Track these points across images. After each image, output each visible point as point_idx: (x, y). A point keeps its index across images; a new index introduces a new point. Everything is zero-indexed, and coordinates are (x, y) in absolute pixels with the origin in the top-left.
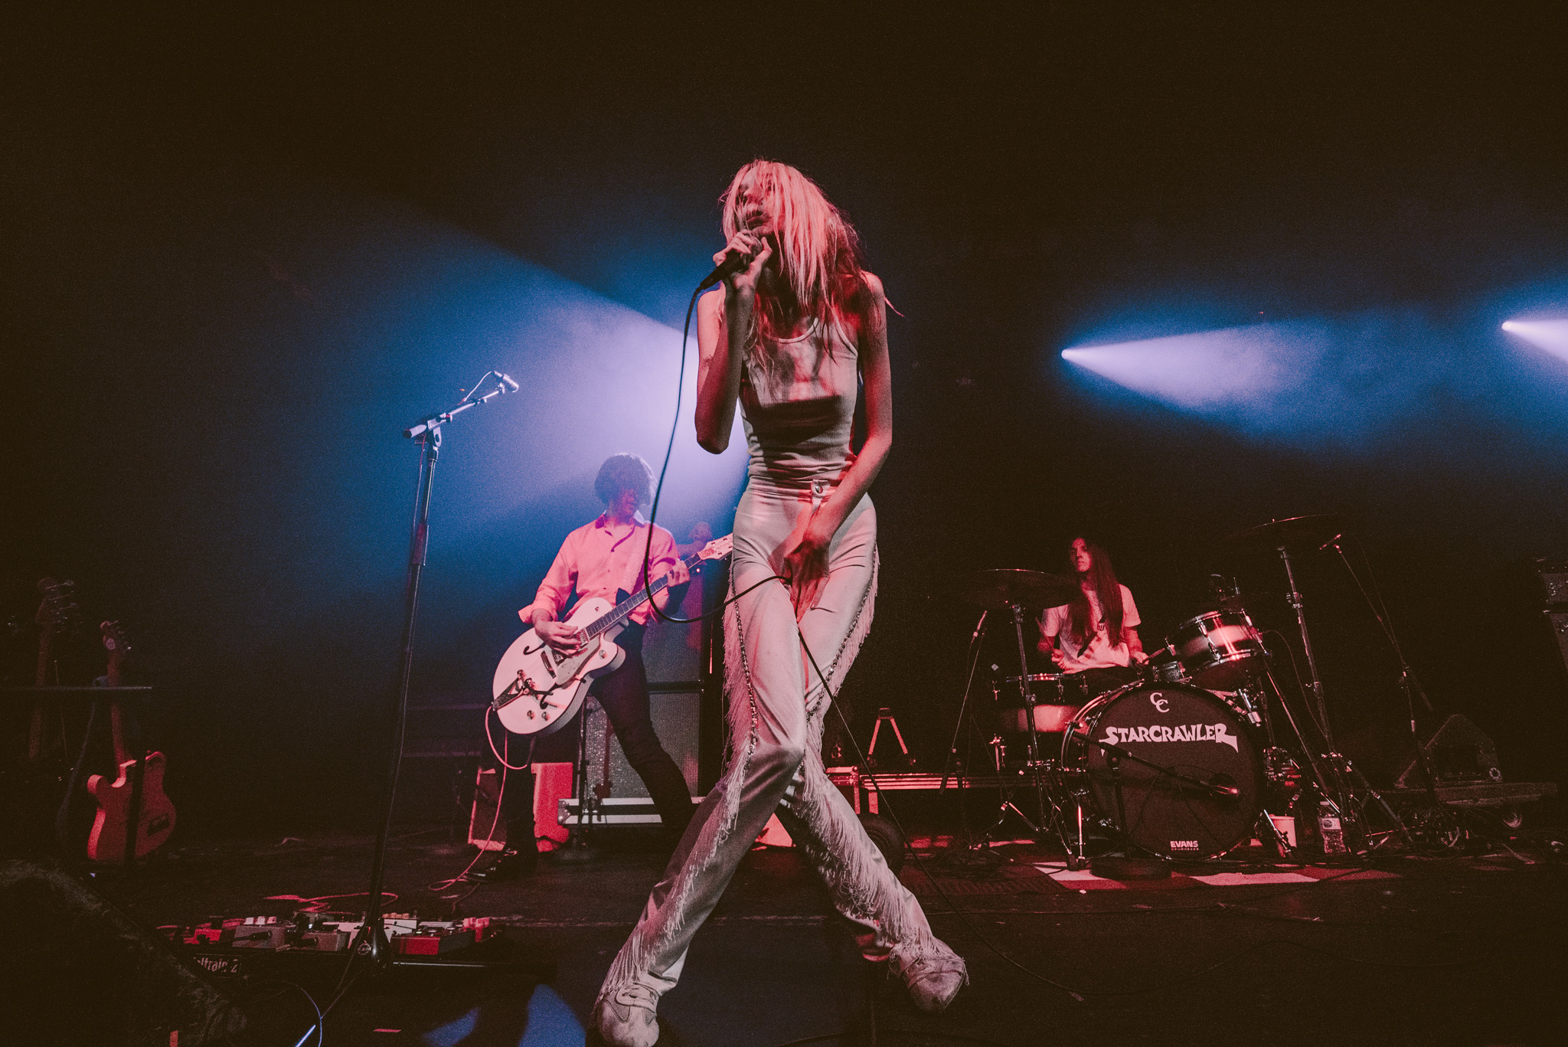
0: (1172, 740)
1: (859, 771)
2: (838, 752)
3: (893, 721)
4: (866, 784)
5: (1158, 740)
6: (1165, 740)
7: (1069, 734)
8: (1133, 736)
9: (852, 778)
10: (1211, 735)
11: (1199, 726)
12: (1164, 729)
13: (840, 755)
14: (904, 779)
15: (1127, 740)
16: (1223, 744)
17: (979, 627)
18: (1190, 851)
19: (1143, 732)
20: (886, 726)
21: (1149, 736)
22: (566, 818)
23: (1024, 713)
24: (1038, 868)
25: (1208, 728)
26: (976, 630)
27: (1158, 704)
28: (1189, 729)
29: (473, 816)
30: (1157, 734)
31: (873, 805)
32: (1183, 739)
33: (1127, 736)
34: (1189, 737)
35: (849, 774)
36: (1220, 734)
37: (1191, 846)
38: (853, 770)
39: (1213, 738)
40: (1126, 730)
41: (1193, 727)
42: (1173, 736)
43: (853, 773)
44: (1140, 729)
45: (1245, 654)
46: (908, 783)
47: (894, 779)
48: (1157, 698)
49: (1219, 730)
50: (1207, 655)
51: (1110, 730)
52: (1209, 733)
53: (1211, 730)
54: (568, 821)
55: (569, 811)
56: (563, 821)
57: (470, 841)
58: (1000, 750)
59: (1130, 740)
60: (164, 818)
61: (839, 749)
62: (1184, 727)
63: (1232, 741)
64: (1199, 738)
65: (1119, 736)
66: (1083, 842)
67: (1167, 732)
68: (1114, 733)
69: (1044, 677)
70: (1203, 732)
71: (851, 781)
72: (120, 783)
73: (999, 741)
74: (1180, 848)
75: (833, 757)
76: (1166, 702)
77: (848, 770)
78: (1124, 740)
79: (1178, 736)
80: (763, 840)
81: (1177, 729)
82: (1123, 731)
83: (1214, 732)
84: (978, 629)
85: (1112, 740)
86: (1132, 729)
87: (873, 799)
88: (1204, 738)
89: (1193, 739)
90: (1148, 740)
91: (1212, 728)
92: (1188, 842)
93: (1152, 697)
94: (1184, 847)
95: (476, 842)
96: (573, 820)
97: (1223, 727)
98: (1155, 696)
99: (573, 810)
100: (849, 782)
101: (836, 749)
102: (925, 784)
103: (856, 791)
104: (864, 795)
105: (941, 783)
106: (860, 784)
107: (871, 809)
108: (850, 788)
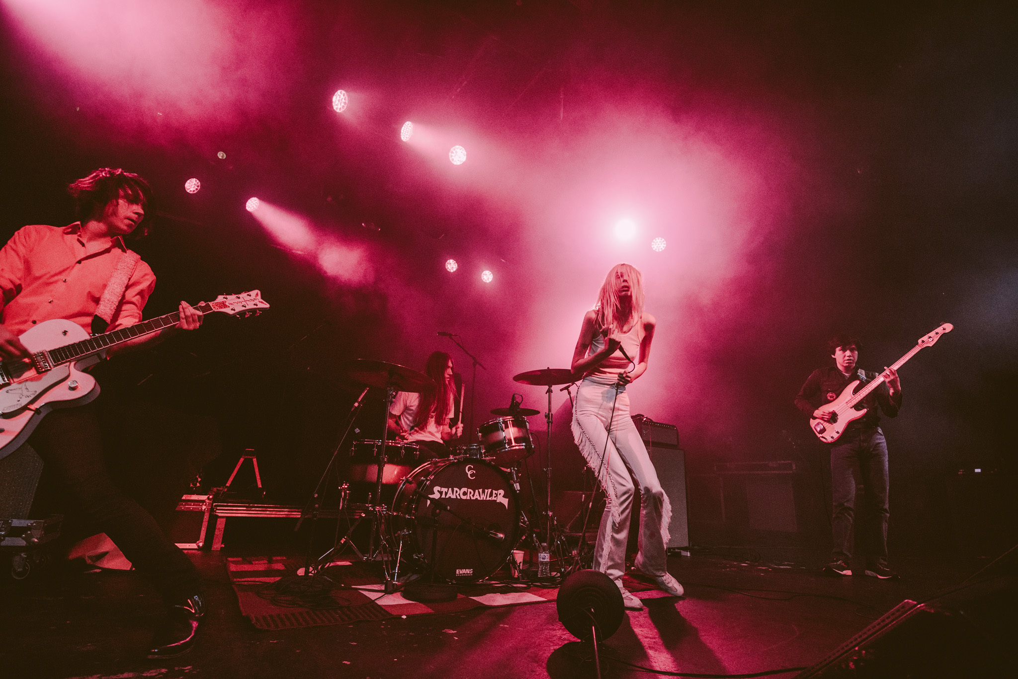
0: (472, 498)
1: (214, 500)
2: (197, 481)
3: (255, 460)
4: (218, 511)
5: (464, 497)
6: (468, 498)
7: (402, 488)
8: (450, 494)
9: (205, 505)
10: (495, 497)
11: (490, 490)
12: (469, 490)
13: (198, 485)
14: (253, 509)
15: (446, 496)
16: (500, 503)
17: (360, 399)
18: (467, 576)
19: (457, 492)
20: (248, 463)
21: (459, 494)
23: (375, 469)
24: (360, 591)
25: (494, 492)
26: (357, 401)
27: (469, 473)
28: (484, 492)
30: (465, 494)
31: (219, 530)
32: (479, 499)
33: (446, 494)
34: (483, 497)
35: (203, 501)
36: (501, 498)
37: (468, 573)
38: (208, 498)
39: (495, 499)
40: (446, 490)
41: (486, 491)
42: (473, 496)
43: (207, 501)
44: (455, 489)
45: (523, 446)
46: (257, 513)
47: (245, 508)
48: (470, 469)
49: (500, 494)
50: (501, 443)
51: (436, 489)
52: (494, 495)
53: (495, 494)
58: (345, 494)
59: (447, 497)
61: (199, 480)
62: (481, 490)
63: (505, 502)
64: (488, 499)
65: (441, 493)
66: (398, 570)
67: (470, 493)
68: (438, 491)
69: (392, 443)
70: (491, 495)
71: (204, 507)
73: (346, 487)
74: (462, 574)
75: (191, 485)
76: (475, 472)
77: (204, 497)
78: (443, 496)
79: (477, 496)
80: (99, 564)
81: (477, 491)
82: (444, 490)
83: (497, 496)
85: (436, 496)
86: (450, 489)
87: (221, 525)
88: (490, 499)
89: (485, 499)
90: (459, 497)
91: (496, 492)
92: (467, 570)
93: (467, 468)
94: (464, 573)
97: (502, 492)
98: (469, 467)
100: (201, 508)
101: (197, 479)
102: (271, 513)
103: (206, 517)
104: (214, 518)
105: (286, 513)
106: (212, 510)
107: (217, 532)
108: (202, 513)
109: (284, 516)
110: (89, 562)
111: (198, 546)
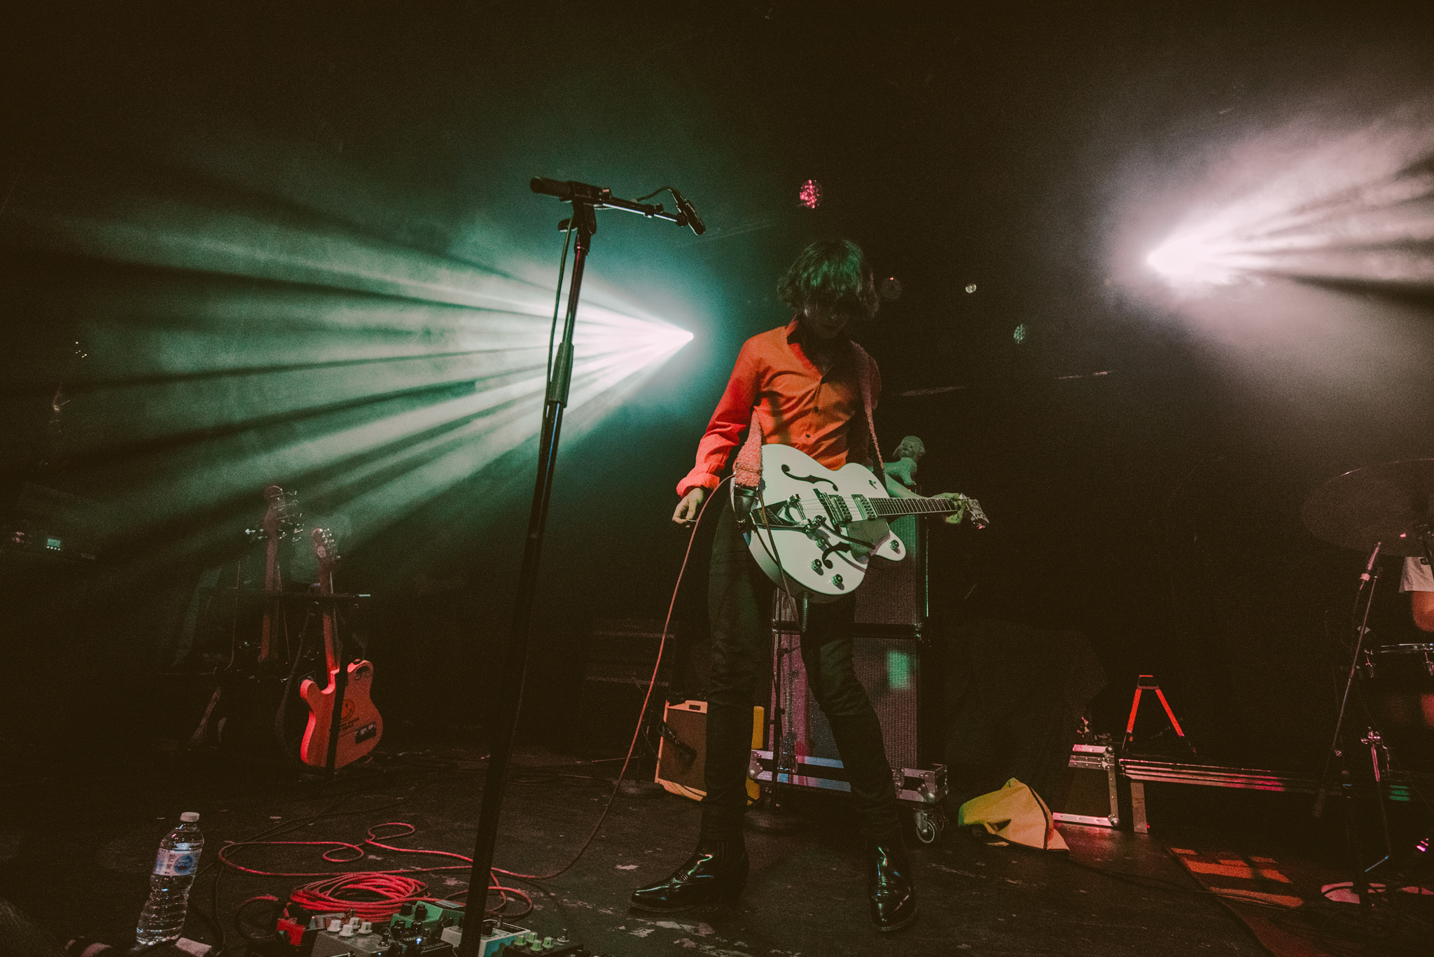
1: (1117, 753)
2: (1084, 725)
3: (1159, 692)
4: (1129, 771)
9: (1106, 761)
13: (1087, 730)
14: (1184, 771)
17: (1370, 567)
20: (1149, 697)
22: (758, 773)
26: (1365, 571)
29: (660, 756)
31: (1137, 799)
35: (1101, 755)
38: (1107, 750)
43: (1107, 755)
46: (1190, 777)
47: (1170, 770)
54: (760, 777)
55: (761, 765)
56: (754, 775)
57: (657, 780)
60: (371, 727)
61: (1086, 723)
71: (1105, 764)
72: (329, 690)
73: (1376, 737)
75: (1078, 732)
77: (1101, 749)
80: (1002, 834)
84: (1369, 568)
87: (1137, 793)
95: (663, 782)
96: (766, 776)
99: (766, 765)
100: (1101, 765)
101: (1083, 722)
102: (1214, 780)
103: (1112, 778)
104: (1124, 784)
105: (1244, 781)
106: (1118, 769)
107: (1135, 804)
108: (1103, 773)
109: (1243, 786)
110: (990, 830)
111: (1112, 823)
